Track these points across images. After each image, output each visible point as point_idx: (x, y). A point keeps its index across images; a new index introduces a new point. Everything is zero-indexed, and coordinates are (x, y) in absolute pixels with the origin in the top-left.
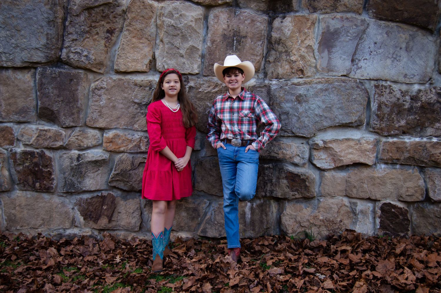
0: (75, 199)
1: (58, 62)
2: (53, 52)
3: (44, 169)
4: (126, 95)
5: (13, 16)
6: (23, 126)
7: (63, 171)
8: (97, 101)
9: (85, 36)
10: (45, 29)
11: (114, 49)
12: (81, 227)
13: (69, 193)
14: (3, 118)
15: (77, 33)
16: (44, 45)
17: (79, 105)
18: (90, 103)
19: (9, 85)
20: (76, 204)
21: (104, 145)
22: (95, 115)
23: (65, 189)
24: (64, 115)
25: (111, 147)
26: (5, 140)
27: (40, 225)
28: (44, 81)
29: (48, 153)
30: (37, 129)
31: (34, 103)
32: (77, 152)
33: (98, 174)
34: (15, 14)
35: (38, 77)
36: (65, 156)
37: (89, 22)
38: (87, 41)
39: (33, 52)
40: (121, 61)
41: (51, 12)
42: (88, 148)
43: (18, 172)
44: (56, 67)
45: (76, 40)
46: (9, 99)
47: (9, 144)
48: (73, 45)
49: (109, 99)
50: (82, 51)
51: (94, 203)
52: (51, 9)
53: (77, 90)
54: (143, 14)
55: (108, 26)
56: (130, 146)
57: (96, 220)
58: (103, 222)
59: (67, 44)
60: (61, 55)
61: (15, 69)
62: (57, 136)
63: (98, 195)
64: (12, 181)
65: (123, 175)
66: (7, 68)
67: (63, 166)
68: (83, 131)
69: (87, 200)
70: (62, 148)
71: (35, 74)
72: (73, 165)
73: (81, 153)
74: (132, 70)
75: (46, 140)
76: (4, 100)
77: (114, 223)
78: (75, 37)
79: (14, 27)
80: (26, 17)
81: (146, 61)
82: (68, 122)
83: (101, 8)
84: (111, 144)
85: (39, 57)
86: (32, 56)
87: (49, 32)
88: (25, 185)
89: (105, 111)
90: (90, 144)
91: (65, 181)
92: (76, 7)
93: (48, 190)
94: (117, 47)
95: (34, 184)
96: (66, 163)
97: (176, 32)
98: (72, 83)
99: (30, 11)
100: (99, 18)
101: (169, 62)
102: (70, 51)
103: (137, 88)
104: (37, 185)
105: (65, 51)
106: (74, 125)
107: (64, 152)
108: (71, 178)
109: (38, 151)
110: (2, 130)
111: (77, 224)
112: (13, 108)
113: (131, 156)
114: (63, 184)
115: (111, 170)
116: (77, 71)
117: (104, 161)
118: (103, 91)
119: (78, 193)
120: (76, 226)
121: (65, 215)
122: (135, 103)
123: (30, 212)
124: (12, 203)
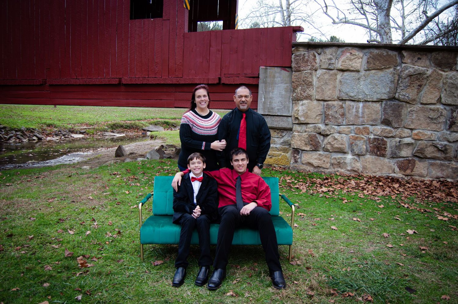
0: (395, 160)
1: (394, 99)
2: (392, 95)
3: (383, 146)
4: (425, 114)
5: (375, 79)
6: (374, 127)
7: (391, 147)
8: (410, 117)
9: (407, 88)
10: (389, 84)
11: (421, 93)
12: (397, 173)
13: (393, 158)
14: (365, 123)
15: (404, 86)
16: (388, 92)
17: (402, 118)
18: (407, 117)
19: (370, 108)
20: (395, 163)
21: (413, 136)
22: (410, 123)
23: (391, 156)
24: (395, 122)
25: (416, 137)
26: (365, 132)
27: (378, 171)
28: (386, 107)
29: (385, 139)
30: (381, 128)
31: (380, 116)
32: (399, 139)
33: (408, 150)
35: (383, 105)
36: (393, 141)
37: (410, 81)
38: (408, 90)
39: (382, 94)
40: (424, 99)
42: (405, 137)
43: (370, 147)
44: (392, 101)
46: (368, 115)
47: (367, 134)
48: (401, 92)
49: (417, 116)
50: (406, 94)
51: (405, 163)
52: (392, 76)
53: (402, 111)
54: (437, 78)
55: (419, 83)
56: (426, 137)
57: (405, 171)
58: (408, 172)
59: (398, 91)
60: (395, 96)
61: (372, 101)
62: (390, 132)
63: (407, 159)
64: (367, 151)
65: (421, 151)
66: (369, 101)
67: (392, 145)
68: (402, 130)
69: (401, 161)
70: (392, 137)
71: (382, 104)
72: (397, 145)
73: (401, 139)
74: (429, 103)
75: (385, 133)
76: (366, 115)
77: (413, 173)
78: (403, 88)
79: (375, 84)
80: (381, 79)
81: (436, 99)
82: (396, 126)
83: (416, 75)
84: (416, 136)
85: (385, 97)
86: (382, 96)
87: (391, 86)
88: (372, 153)
89: (414, 121)
92: (404, 75)
93: (383, 156)
94: (422, 92)
95: (377, 152)
96: (394, 143)
97: (453, 86)
98: (399, 108)
99: (383, 77)
100: (415, 80)
101: (448, 99)
102: (400, 94)
103: (431, 111)
104: (378, 153)
105: (397, 94)
106: (399, 127)
107: (393, 139)
108: (395, 150)
109: (381, 138)
110: (364, 128)
111: (396, 172)
112: (370, 119)
113: (426, 142)
114: (391, 153)
115: (415, 148)
116: (402, 103)
117: (412, 144)
118: (414, 112)
119: (397, 158)
120: (395, 173)
121: (390, 167)
122: (430, 118)
123: (373, 165)
124: (366, 160)
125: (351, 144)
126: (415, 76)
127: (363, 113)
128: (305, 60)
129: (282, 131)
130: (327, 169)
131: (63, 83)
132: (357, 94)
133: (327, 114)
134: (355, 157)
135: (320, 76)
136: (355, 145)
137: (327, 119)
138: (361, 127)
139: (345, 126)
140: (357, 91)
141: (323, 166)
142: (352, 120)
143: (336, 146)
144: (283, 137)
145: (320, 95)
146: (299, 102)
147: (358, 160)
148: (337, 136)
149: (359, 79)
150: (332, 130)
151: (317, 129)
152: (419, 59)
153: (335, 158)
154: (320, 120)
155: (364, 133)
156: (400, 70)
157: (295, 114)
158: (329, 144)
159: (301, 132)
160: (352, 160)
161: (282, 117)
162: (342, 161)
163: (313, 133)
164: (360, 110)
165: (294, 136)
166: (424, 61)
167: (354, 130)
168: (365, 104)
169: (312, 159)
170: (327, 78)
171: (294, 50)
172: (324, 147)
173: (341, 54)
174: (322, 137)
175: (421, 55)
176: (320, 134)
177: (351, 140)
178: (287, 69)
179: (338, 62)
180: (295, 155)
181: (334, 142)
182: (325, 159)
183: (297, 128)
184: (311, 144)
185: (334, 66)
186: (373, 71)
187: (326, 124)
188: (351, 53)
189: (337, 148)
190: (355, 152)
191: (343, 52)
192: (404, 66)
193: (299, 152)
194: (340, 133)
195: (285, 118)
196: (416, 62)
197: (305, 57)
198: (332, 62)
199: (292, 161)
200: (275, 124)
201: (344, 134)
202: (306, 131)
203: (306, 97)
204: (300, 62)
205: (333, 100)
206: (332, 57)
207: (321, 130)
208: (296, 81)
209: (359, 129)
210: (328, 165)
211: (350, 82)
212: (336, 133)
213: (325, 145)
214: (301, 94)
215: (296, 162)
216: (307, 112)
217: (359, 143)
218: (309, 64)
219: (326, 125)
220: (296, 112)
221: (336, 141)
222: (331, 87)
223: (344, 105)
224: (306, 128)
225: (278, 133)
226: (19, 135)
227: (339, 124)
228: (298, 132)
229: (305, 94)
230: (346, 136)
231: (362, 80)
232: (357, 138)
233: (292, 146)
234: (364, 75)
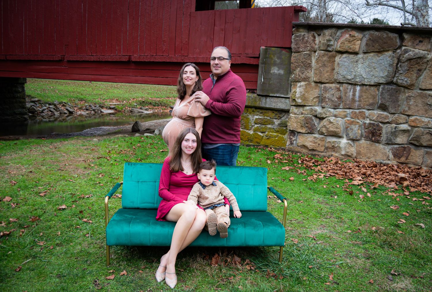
0: (390, 147)
1: (390, 83)
2: (390, 79)
3: (378, 132)
4: (423, 100)
5: (373, 62)
6: (370, 111)
7: (387, 133)
8: (408, 102)
9: (406, 72)
10: (388, 68)
11: (420, 78)
12: (392, 161)
13: (388, 144)
14: (361, 107)
15: (403, 70)
16: (386, 76)
17: (399, 103)
18: (405, 103)
19: (366, 92)
20: (390, 149)
21: (409, 123)
22: (407, 109)
23: (386, 142)
24: (391, 108)
25: (413, 124)
26: (361, 117)
27: (372, 157)
28: (383, 91)
29: (380, 124)
30: (377, 113)
31: (377, 101)
32: (395, 125)
33: (404, 136)
34: (374, 61)
36: (389, 126)
37: (409, 65)
38: (408, 74)
39: (380, 78)
40: (423, 84)
41: (391, 60)
42: (401, 124)
43: (365, 132)
44: (390, 85)
45: (402, 73)
46: (365, 99)
47: (363, 119)
48: (400, 76)
49: (414, 102)
50: (404, 79)
51: (400, 150)
52: (391, 59)
53: (399, 96)
55: (419, 68)
56: (423, 124)
57: (399, 158)
58: (403, 159)
59: (397, 75)
60: (393, 80)
61: (370, 85)
62: (387, 117)
63: (402, 146)
64: (362, 136)
65: (417, 138)
66: (366, 85)
67: (387, 131)
68: (399, 116)
69: (396, 148)
70: (388, 123)
71: (379, 88)
72: (392, 131)
73: (397, 126)
74: (428, 88)
75: (381, 118)
76: (363, 99)
77: (408, 160)
78: (401, 72)
79: (373, 67)
80: (379, 62)
82: (393, 111)
83: (416, 59)
84: (413, 123)
85: (382, 81)
86: (379, 80)
87: (389, 69)
88: (367, 138)
89: (412, 107)
90: (402, 122)
93: (378, 142)
94: (422, 77)
96: (390, 129)
98: (397, 93)
99: (381, 60)
100: (414, 63)
102: (398, 79)
103: (430, 98)
104: (373, 139)
105: (395, 78)
106: (395, 112)
107: (389, 125)
108: (390, 137)
109: (376, 123)
110: (360, 112)
111: (390, 158)
112: (367, 103)
113: (423, 129)
114: (386, 139)
115: (411, 135)
116: (400, 88)
117: (408, 131)
118: (412, 98)
119: (392, 144)
120: (389, 160)
121: (385, 154)
122: (428, 104)
123: (368, 151)
124: (360, 146)
125: (347, 128)
126: (414, 60)
127: (360, 97)
128: (305, 40)
129: (280, 112)
130: (322, 152)
131: (78, 60)
132: (354, 77)
133: (324, 96)
134: (350, 142)
135: (318, 57)
136: (351, 129)
137: (324, 102)
138: (357, 111)
139: (341, 110)
140: (354, 74)
141: (318, 149)
142: (349, 104)
143: (331, 129)
144: (281, 118)
145: (318, 77)
146: (297, 83)
147: (352, 145)
148: (332, 119)
149: (357, 62)
150: (328, 113)
151: (314, 112)
152: (421, 42)
153: (330, 142)
154: (317, 103)
155: (359, 117)
156: (400, 53)
157: (293, 96)
158: (324, 128)
159: (298, 114)
160: (346, 144)
161: (280, 99)
162: (337, 145)
163: (309, 116)
164: (357, 94)
165: (291, 118)
166: (425, 44)
167: (350, 114)
168: (362, 88)
169: (307, 141)
170: (325, 60)
171: (294, 31)
172: (319, 130)
173: (340, 35)
174: (318, 120)
175: (423, 38)
176: (316, 116)
177: (347, 124)
178: (287, 50)
179: (337, 44)
180: (291, 137)
181: (329, 126)
182: (319, 142)
183: (294, 109)
184: (307, 127)
185: (333, 47)
186: (372, 54)
187: (323, 106)
188: (350, 35)
189: (332, 131)
190: (350, 137)
191: (342, 33)
192: (405, 49)
193: (295, 134)
194: (336, 116)
195: (284, 99)
196: (417, 45)
197: (304, 38)
198: (331, 44)
199: (288, 143)
200: (273, 105)
201: (340, 117)
202: (302, 114)
203: (304, 78)
204: (300, 42)
205: (330, 82)
206: (331, 38)
207: (317, 113)
208: (295, 62)
209: (355, 113)
210: (323, 149)
211: (348, 64)
212: (331, 116)
213: (320, 128)
214: (299, 76)
215: (292, 143)
216: (304, 94)
217: (354, 127)
218: (308, 45)
219: (323, 108)
220: (294, 93)
221: (332, 124)
222: (329, 69)
223: (341, 88)
224: (303, 110)
225: (276, 114)
226: (51, 108)
227: (336, 108)
228: (295, 114)
229: (303, 76)
230: (342, 119)
231: (360, 62)
232: (353, 122)
233: (288, 128)
234: (362, 58)
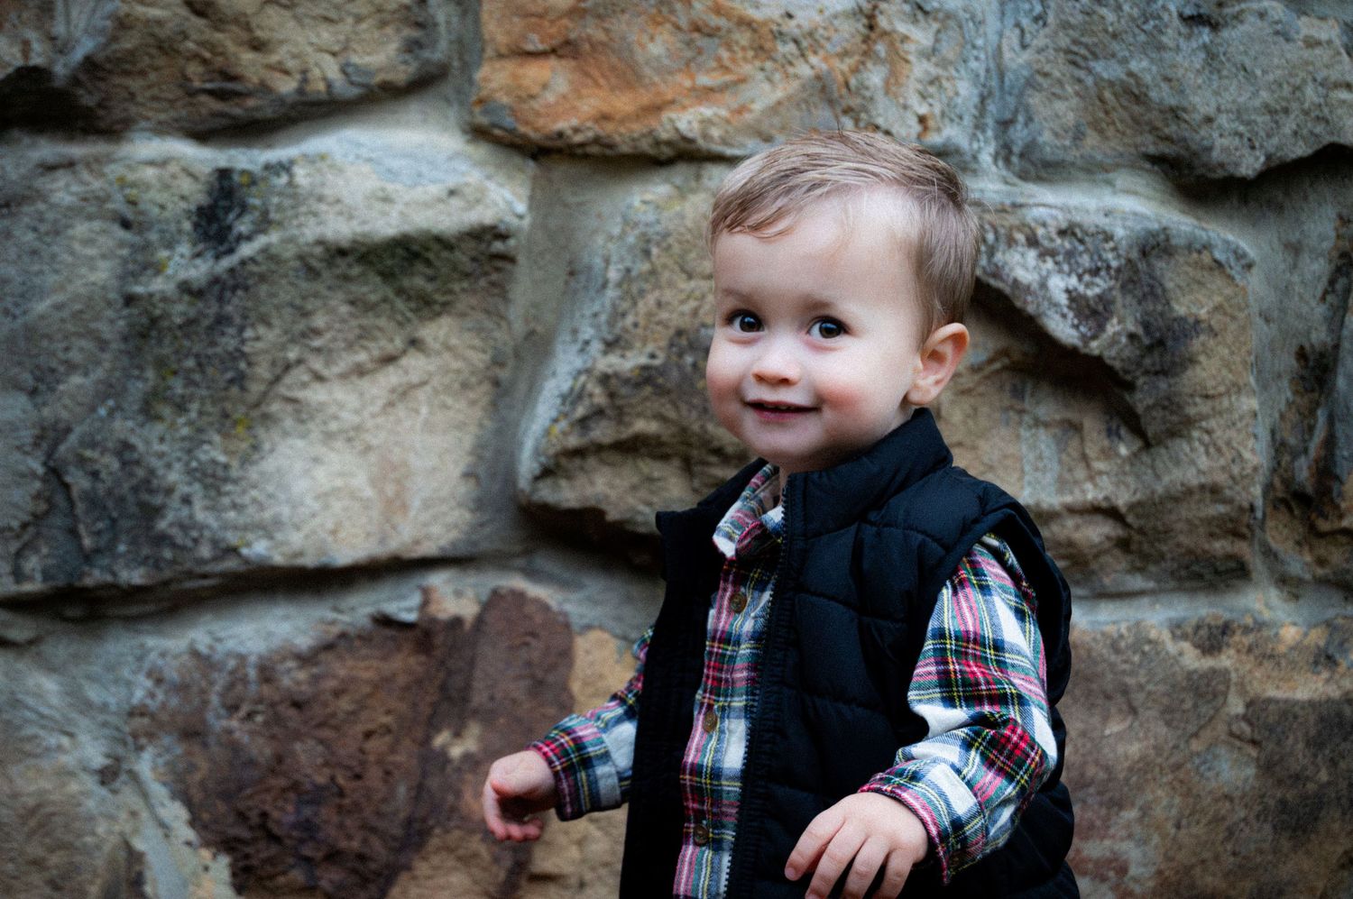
7: (25, 360)
13: (71, 606)
20: (144, 724)
21: (495, 78)
23: (32, 563)
25: (566, 100)
32: (189, 152)
33: (404, 393)
42: (318, 108)
51: (345, 704)
63: (384, 621)
67: (41, 307)
72: (158, 285)
73: (245, 158)
90: (328, 71)
91: (55, 473)
96: (81, 265)
108: (122, 427)
